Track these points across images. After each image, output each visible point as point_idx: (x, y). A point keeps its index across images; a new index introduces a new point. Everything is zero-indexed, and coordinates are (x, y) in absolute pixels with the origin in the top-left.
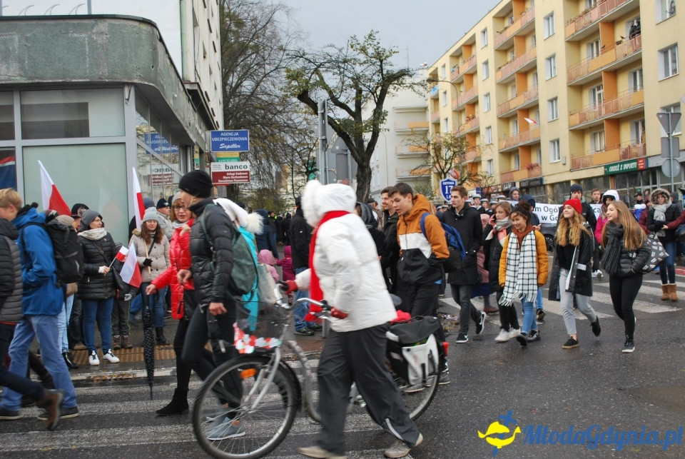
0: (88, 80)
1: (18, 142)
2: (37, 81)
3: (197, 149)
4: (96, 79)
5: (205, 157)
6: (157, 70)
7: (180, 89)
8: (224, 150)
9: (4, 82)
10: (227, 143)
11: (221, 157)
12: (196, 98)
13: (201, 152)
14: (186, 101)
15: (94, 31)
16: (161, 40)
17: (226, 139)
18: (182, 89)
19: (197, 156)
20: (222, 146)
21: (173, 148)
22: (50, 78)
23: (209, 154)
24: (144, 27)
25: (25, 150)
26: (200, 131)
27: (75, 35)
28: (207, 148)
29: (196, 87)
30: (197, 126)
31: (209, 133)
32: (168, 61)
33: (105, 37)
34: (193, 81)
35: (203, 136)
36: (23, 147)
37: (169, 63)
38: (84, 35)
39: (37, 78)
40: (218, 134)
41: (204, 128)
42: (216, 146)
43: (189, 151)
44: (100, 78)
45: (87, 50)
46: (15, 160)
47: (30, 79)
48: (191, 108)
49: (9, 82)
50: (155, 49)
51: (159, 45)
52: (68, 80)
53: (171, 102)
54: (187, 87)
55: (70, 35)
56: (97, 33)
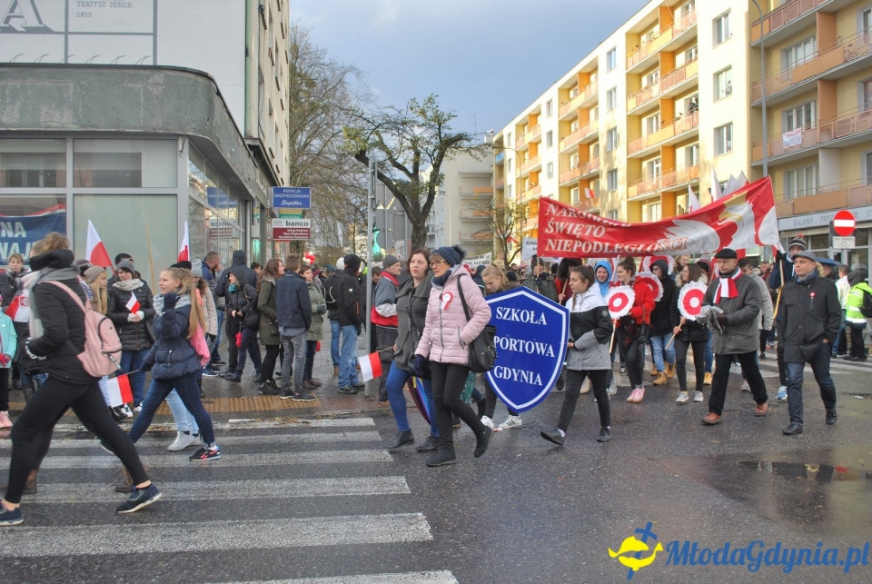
0: (141, 131)
1: (69, 190)
2: (90, 129)
3: (257, 204)
4: (150, 130)
5: (267, 212)
6: (212, 123)
7: (239, 144)
8: (286, 206)
9: (56, 129)
10: (289, 200)
11: (284, 213)
12: (258, 154)
13: (262, 208)
14: (246, 156)
15: (150, 82)
16: (218, 93)
17: (287, 196)
18: (242, 144)
19: (257, 211)
20: (284, 202)
21: (232, 203)
22: (104, 127)
23: (270, 210)
24: (200, 79)
25: (77, 198)
26: (261, 187)
27: (130, 85)
28: (269, 204)
29: (258, 143)
30: (258, 181)
31: (271, 189)
32: (226, 115)
33: (160, 88)
34: (256, 136)
35: (265, 191)
36: (74, 195)
37: (227, 117)
38: (139, 85)
39: (90, 126)
40: (280, 191)
41: (266, 183)
42: (278, 203)
43: (248, 205)
44: (154, 129)
45: (142, 100)
46: (65, 208)
47: (84, 126)
48: (252, 163)
49: (62, 129)
50: (211, 102)
51: (216, 98)
52: (121, 129)
53: (227, 157)
54: (247, 142)
55: (125, 85)
56: (153, 84)
